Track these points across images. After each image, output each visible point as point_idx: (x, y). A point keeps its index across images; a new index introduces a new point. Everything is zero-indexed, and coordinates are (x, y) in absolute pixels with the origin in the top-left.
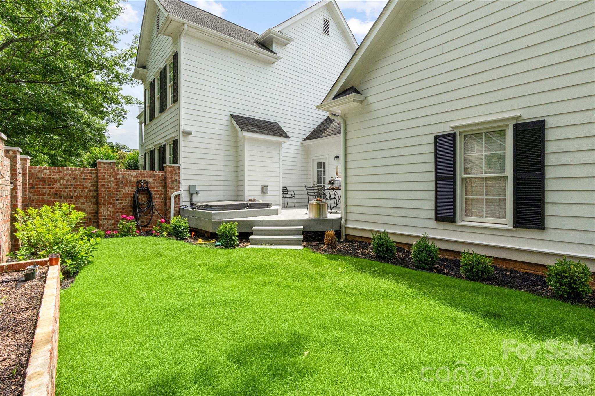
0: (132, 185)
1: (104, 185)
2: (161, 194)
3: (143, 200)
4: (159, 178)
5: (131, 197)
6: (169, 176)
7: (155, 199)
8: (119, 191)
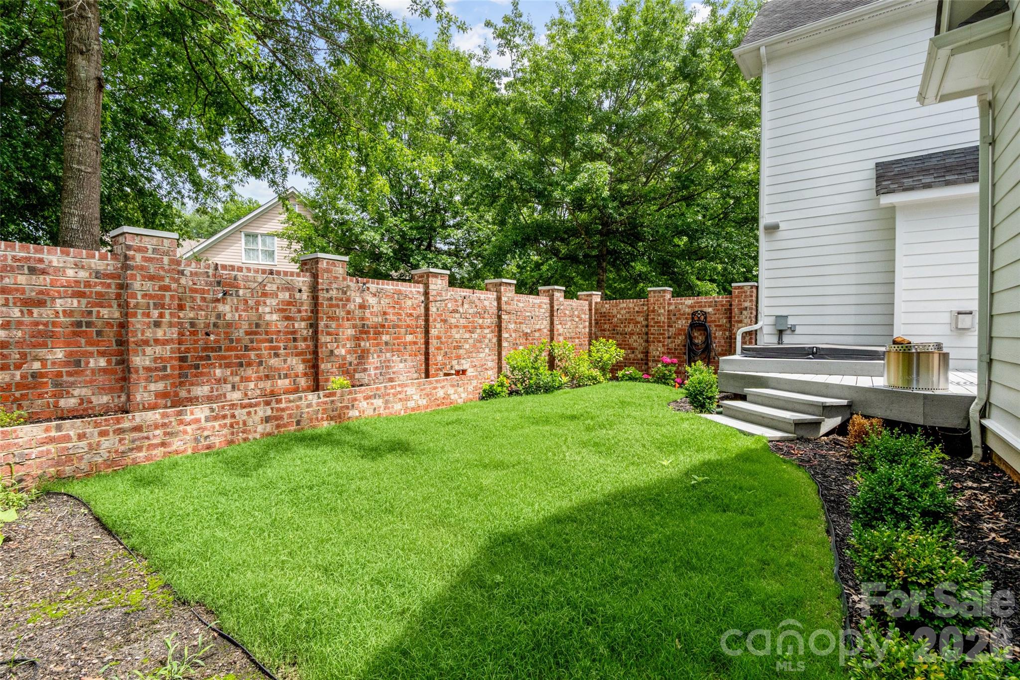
0: (686, 318)
1: (653, 319)
2: (725, 330)
3: (699, 339)
4: (722, 306)
5: (685, 335)
6: (735, 302)
7: (715, 338)
8: (671, 327)
